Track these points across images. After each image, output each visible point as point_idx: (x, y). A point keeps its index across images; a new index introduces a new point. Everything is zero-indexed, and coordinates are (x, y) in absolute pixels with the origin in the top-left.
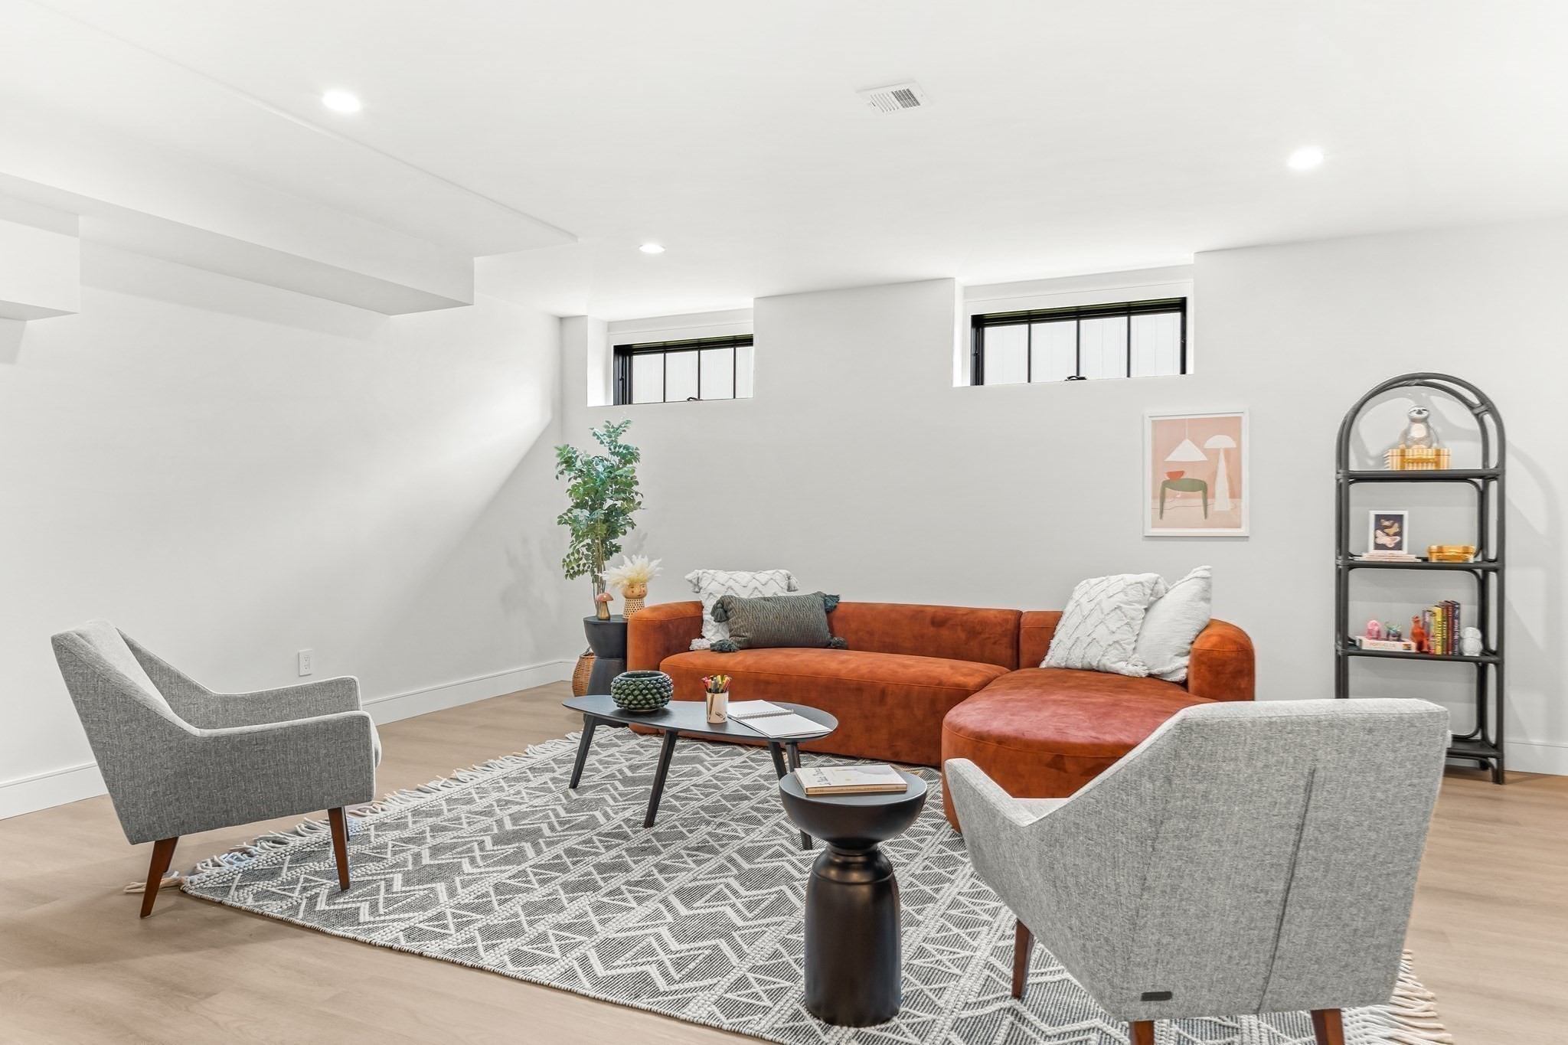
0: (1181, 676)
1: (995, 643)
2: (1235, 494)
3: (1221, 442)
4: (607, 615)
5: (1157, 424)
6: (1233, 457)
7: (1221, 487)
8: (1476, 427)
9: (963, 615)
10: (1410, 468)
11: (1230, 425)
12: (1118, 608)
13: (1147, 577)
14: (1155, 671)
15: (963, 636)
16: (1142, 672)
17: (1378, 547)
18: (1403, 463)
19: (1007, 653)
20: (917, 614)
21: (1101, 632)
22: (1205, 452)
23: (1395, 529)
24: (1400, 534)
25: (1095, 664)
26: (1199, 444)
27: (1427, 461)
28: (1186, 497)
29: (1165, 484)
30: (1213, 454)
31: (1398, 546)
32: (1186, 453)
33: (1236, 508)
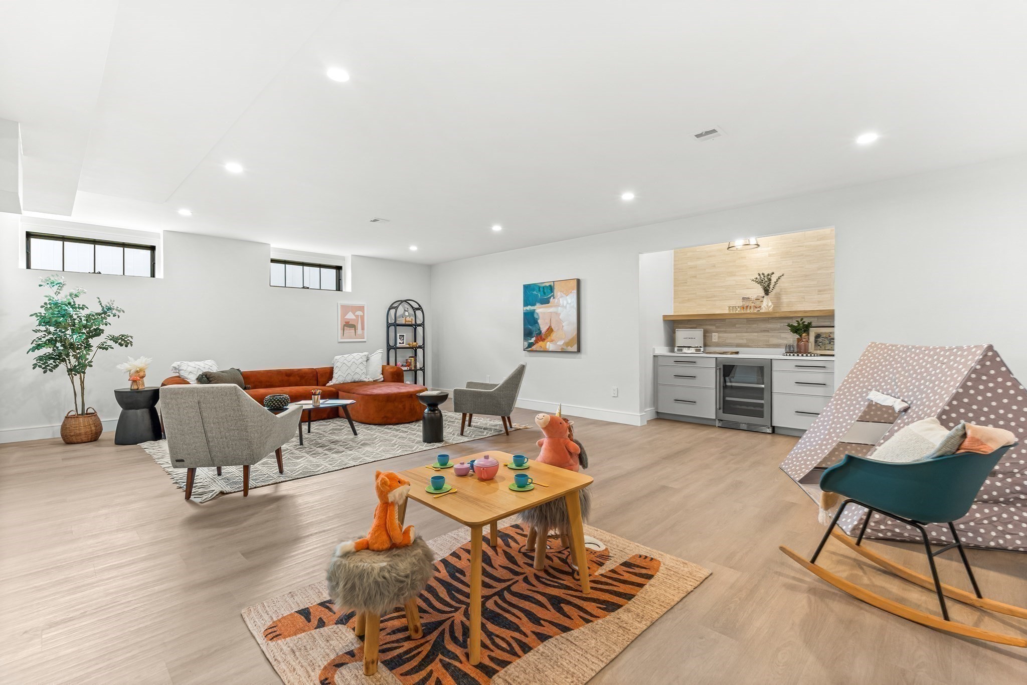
0: (382, 379)
1: (310, 380)
2: (363, 329)
3: (359, 313)
4: (137, 388)
5: (342, 306)
6: (362, 318)
7: (359, 326)
8: (413, 313)
9: (297, 371)
10: (407, 323)
11: (361, 308)
12: (362, 363)
13: (366, 353)
14: (374, 379)
15: (299, 379)
16: (371, 380)
17: (400, 343)
18: (406, 321)
19: (316, 382)
20: (279, 372)
21: (358, 370)
22: (355, 316)
23: (402, 339)
24: (403, 340)
25: (357, 380)
26: (354, 314)
27: (410, 321)
28: (349, 330)
29: (344, 325)
30: (357, 316)
31: (403, 343)
32: (350, 316)
33: (363, 333)
